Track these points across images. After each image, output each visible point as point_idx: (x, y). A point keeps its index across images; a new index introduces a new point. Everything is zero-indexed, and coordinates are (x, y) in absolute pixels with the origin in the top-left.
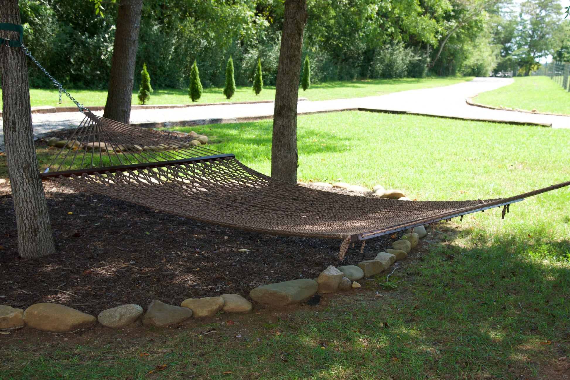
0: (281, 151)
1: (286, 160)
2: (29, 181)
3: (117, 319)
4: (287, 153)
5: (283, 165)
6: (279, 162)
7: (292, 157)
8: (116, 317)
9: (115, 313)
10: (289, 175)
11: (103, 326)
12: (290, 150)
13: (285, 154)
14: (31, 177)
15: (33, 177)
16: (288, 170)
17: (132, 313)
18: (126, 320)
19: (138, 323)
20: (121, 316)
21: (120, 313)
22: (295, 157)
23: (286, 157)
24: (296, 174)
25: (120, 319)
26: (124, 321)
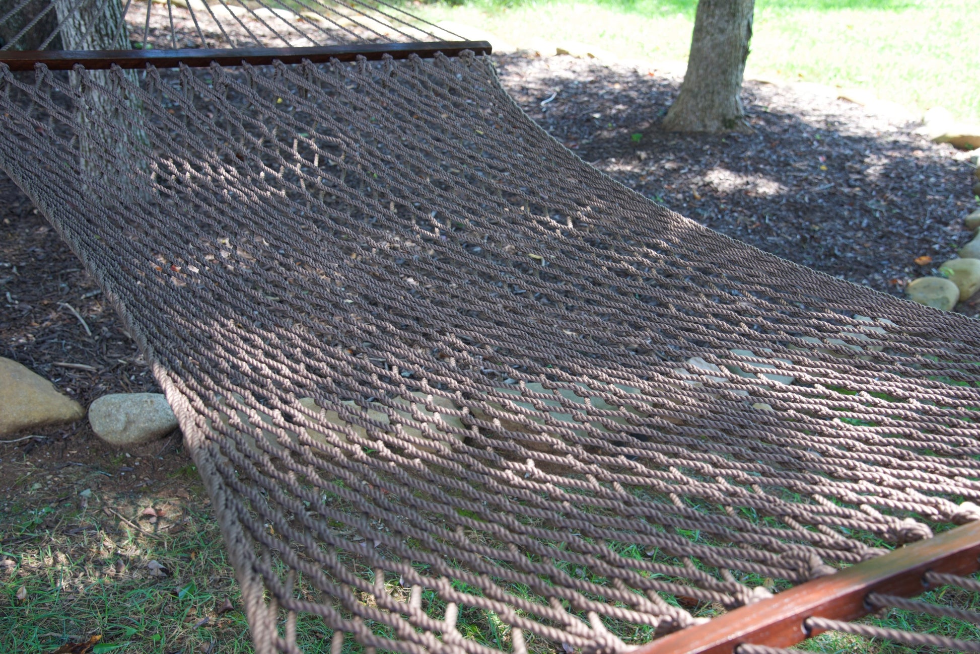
0: (713, 16)
1: (721, 38)
2: (93, 41)
3: (120, 426)
4: (728, 21)
5: (714, 47)
6: (705, 42)
7: (736, 32)
8: (118, 420)
9: (118, 411)
10: (724, 72)
11: (91, 435)
12: (734, 15)
13: (722, 24)
14: (98, 31)
15: (104, 32)
16: (722, 60)
17: (151, 420)
18: (136, 433)
19: (169, 442)
20: (129, 422)
21: (127, 414)
22: (743, 32)
23: (722, 31)
24: (742, 70)
25: (125, 429)
26: (133, 435)
